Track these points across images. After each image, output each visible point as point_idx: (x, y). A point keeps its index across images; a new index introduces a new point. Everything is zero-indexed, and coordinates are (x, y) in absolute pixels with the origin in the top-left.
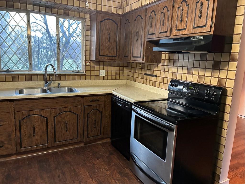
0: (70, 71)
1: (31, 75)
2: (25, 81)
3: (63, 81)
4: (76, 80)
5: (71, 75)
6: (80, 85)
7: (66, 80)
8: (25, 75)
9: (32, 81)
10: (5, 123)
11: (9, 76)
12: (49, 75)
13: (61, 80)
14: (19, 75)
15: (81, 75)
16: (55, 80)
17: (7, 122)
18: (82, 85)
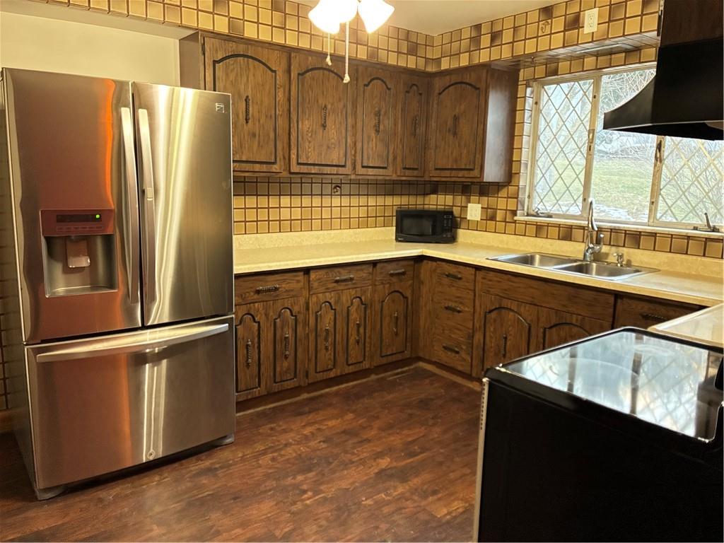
0: (686, 226)
1: (571, 227)
2: (559, 239)
3: (642, 251)
4: (686, 254)
5: (672, 235)
6: (694, 273)
7: (654, 250)
8: (559, 226)
9: (571, 240)
10: (466, 309)
11: (531, 224)
12: (611, 229)
13: (639, 248)
14: (548, 225)
15: (706, 238)
16: (624, 246)
17: (468, 308)
18: (701, 273)
